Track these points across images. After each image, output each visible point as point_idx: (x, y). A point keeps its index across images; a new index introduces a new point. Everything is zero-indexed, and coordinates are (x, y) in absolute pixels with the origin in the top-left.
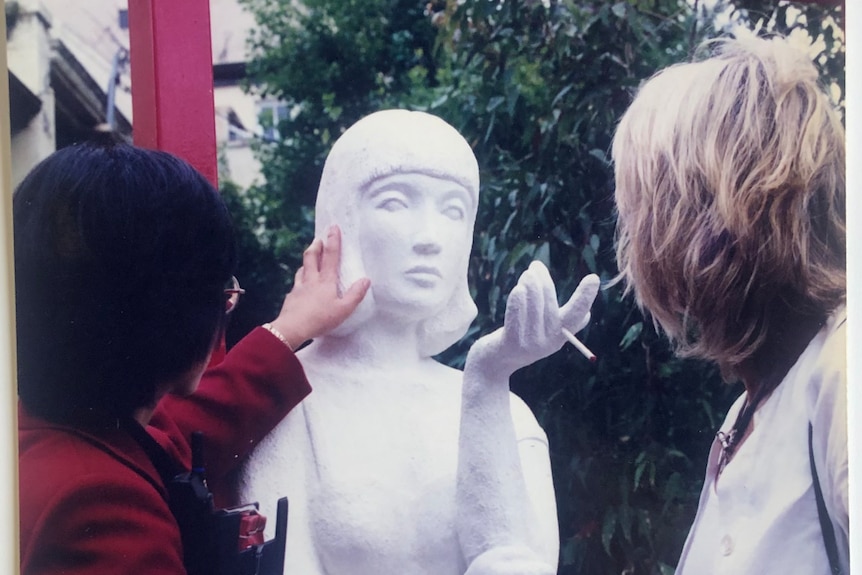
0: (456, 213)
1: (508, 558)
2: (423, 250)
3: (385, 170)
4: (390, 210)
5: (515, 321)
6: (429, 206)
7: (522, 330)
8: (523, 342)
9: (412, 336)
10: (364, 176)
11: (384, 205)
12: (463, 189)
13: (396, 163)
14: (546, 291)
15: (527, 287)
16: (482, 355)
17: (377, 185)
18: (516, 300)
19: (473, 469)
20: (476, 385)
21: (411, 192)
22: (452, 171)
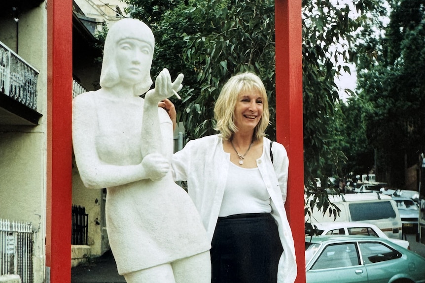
0: (146, 52)
1: (154, 157)
2: (135, 63)
3: (124, 37)
4: (126, 50)
5: (158, 87)
6: (138, 50)
7: (160, 89)
8: (160, 93)
9: (132, 89)
10: (118, 38)
11: (124, 48)
12: (148, 45)
13: (128, 35)
14: (167, 77)
15: (162, 77)
16: (149, 96)
17: (122, 42)
18: (158, 80)
19: (146, 130)
20: (147, 105)
21: (132, 45)
22: (145, 39)
